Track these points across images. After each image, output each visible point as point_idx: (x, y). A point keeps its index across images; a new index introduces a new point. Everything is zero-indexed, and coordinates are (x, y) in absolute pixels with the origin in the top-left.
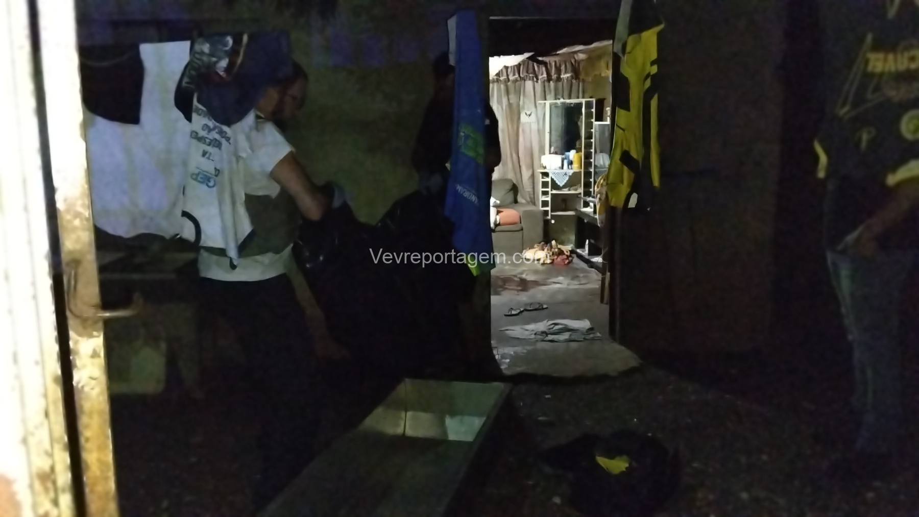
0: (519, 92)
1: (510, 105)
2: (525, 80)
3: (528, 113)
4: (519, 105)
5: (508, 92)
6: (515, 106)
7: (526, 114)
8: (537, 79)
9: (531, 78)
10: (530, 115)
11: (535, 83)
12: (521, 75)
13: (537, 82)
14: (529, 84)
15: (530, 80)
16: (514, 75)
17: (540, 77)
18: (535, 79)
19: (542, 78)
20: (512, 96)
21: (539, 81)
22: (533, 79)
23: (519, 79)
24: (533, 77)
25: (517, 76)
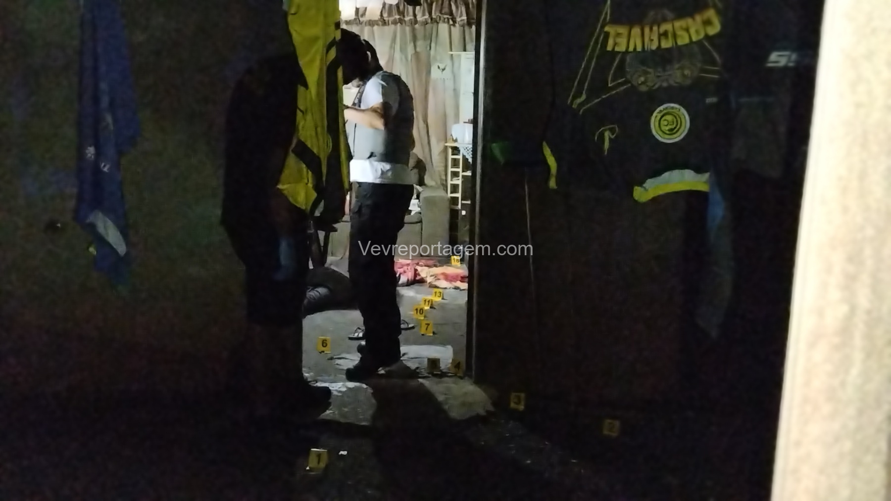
0: (429, 38)
1: (417, 54)
2: (438, 23)
3: (442, 67)
4: (429, 55)
5: (415, 39)
6: (423, 57)
7: (439, 67)
8: (455, 22)
9: (446, 20)
10: (443, 70)
11: (452, 27)
12: (434, 16)
13: (454, 25)
14: (443, 27)
15: (444, 22)
16: (424, 15)
17: (458, 19)
18: (451, 22)
19: (461, 20)
20: (420, 43)
21: (457, 25)
22: (448, 22)
23: (429, 21)
24: (448, 19)
25: (427, 16)
